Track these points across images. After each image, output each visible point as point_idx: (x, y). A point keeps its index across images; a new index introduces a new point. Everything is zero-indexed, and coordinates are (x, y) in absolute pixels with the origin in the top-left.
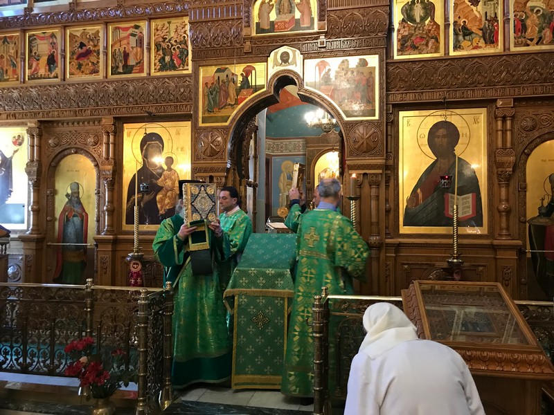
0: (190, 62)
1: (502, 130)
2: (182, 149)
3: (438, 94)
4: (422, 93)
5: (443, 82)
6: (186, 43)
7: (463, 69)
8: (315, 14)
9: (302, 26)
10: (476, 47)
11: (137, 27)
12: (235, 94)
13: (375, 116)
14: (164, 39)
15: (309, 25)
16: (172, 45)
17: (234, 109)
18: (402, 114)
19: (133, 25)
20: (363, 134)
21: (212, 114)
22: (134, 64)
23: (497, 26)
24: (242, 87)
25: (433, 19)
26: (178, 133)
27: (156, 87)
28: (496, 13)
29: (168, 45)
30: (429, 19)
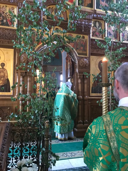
2: (9, 60)
10: (113, 39)
14: (3, 12)
15: (66, 20)
16: (7, 16)
29: (5, 16)
30: (100, 27)
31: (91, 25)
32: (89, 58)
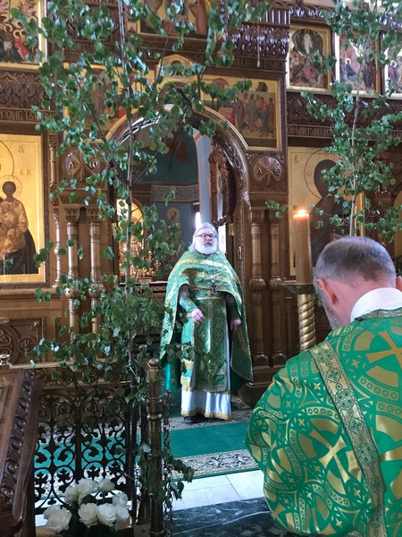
4: (313, 128)
13: (275, 147)
14: (2, 17)
16: (14, 28)
18: (289, 149)
23: (375, 70)
25: (321, 52)
26: (21, 150)
30: (318, 52)
31: (287, 44)
32: (284, 153)
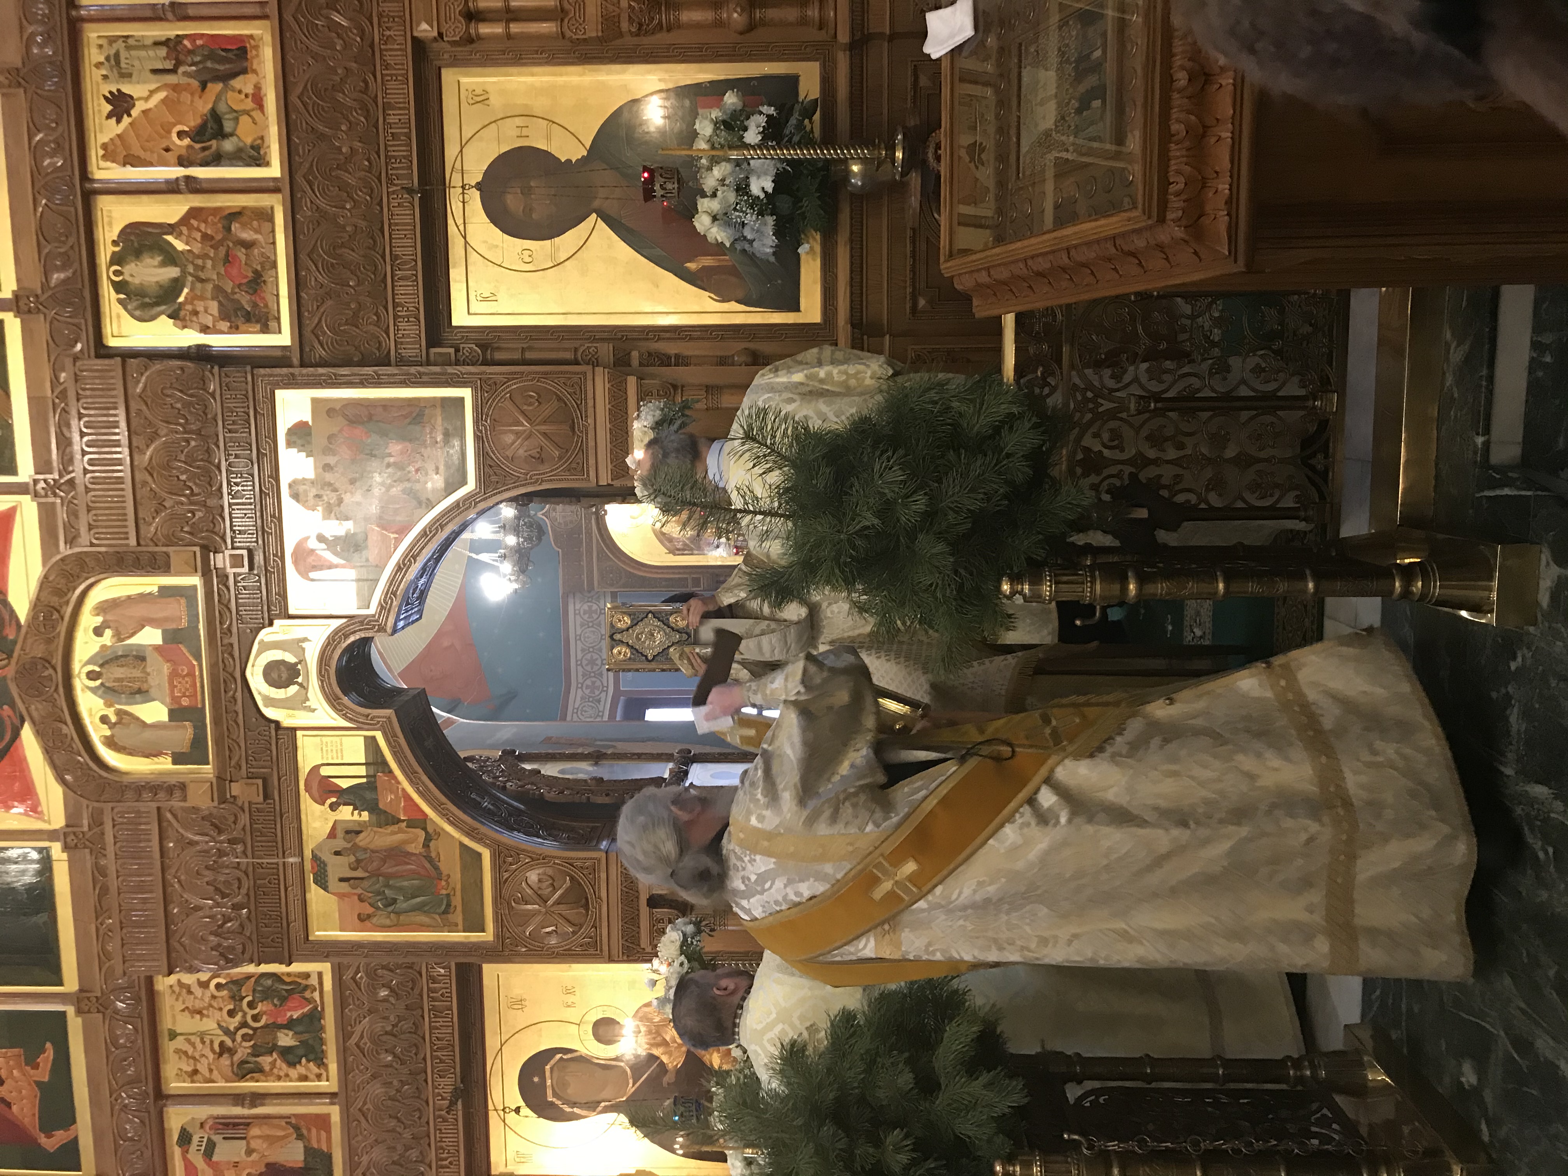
0: (297, 967)
1: (508, 21)
2: (569, 991)
3: (396, 211)
4: (394, 258)
5: (361, 196)
6: (238, 983)
7: (322, 137)
8: (149, 584)
9: (184, 624)
10: (258, 100)
11: (185, 1138)
12: (395, 828)
13: (462, 400)
14: (224, 1049)
15: (183, 601)
16: (244, 1024)
17: (439, 833)
18: (460, 318)
19: (177, 1151)
20: (518, 434)
21: (457, 901)
22: (300, 1145)
23: (192, 37)
24: (373, 807)
25: (171, 228)
26: (519, 1003)
27: (374, 1077)
28: (157, 44)
29: (243, 1036)
30: (169, 238)
